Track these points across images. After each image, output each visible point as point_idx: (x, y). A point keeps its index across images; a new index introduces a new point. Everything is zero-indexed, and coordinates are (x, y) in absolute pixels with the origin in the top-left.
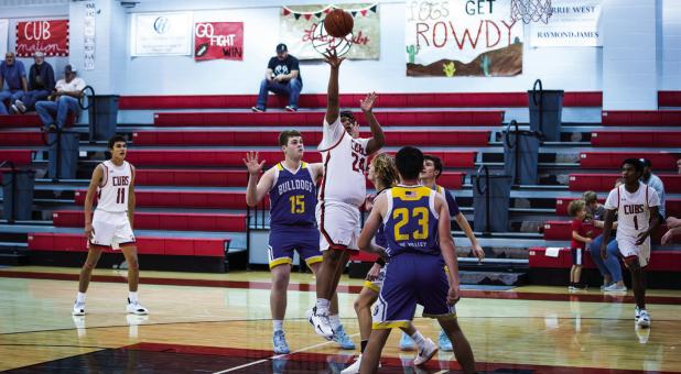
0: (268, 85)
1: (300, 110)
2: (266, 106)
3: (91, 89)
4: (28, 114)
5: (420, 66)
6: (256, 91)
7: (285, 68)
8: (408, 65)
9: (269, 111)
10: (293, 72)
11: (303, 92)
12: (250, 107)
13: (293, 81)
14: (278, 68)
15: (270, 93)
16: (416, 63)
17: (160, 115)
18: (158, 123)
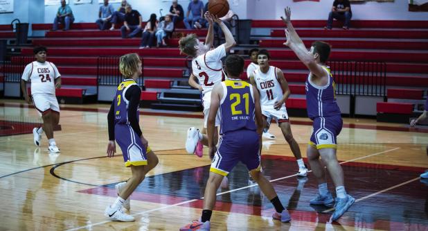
0: (332, 15)
1: (350, 29)
2: (332, 26)
3: (237, 16)
4: (203, 29)
5: (416, 5)
6: (326, 17)
7: (342, 6)
8: (409, 5)
9: (333, 29)
10: (347, 8)
11: (352, 19)
12: (323, 27)
13: (347, 13)
14: (339, 6)
15: (334, 19)
16: (414, 4)
17: (274, 31)
18: (273, 35)
